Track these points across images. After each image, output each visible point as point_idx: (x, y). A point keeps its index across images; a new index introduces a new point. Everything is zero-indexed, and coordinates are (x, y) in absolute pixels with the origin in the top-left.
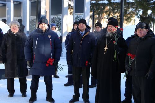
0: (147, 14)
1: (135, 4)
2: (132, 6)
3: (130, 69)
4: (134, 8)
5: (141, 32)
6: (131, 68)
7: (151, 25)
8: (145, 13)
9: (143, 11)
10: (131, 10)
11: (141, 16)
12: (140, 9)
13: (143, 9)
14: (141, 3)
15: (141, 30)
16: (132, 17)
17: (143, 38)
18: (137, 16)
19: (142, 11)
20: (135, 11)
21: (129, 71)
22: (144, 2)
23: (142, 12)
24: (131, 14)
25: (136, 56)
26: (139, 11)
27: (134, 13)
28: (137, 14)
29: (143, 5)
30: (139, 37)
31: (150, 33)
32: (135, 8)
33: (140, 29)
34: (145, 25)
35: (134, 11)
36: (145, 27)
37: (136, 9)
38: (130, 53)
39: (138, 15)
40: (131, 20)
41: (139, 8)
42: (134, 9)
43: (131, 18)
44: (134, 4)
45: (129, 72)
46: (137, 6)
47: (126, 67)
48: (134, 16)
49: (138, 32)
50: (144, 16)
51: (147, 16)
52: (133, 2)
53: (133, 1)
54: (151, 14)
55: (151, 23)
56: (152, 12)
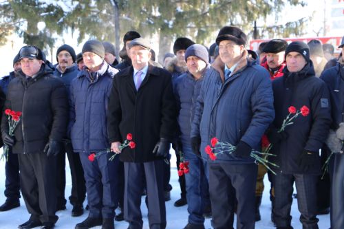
0: (37, 29)
1: (10, 8)
2: (4, 12)
3: (12, 141)
4: (9, 17)
5: (28, 66)
6: (14, 138)
7: (47, 51)
8: (32, 26)
9: (28, 24)
10: (4, 21)
11: (25, 33)
12: (22, 20)
13: (28, 19)
14: (23, 7)
15: (28, 62)
16: (6, 35)
17: (33, 77)
18: (18, 33)
19: (26, 23)
20: (12, 23)
21: (11, 144)
22: (29, 5)
23: (26, 25)
24: (5, 30)
25: (22, 113)
26: (22, 23)
27: (10, 27)
28: (18, 29)
29: (27, 10)
30: (24, 75)
31: (47, 67)
32: (12, 17)
33: (26, 59)
34: (36, 52)
35: (10, 24)
36: (36, 54)
37: (15, 18)
38: (11, 109)
39: (20, 32)
40: (6, 40)
41: (20, 18)
42: (9, 20)
43: (6, 37)
44: (8, 7)
45: (10, 148)
46: (15, 14)
47: (5, 137)
48: (11, 34)
49: (23, 66)
50: (32, 34)
51: (38, 34)
52: (7, 5)
53: (7, 3)
54: (44, 30)
55: (45, 48)
56: (47, 26)
